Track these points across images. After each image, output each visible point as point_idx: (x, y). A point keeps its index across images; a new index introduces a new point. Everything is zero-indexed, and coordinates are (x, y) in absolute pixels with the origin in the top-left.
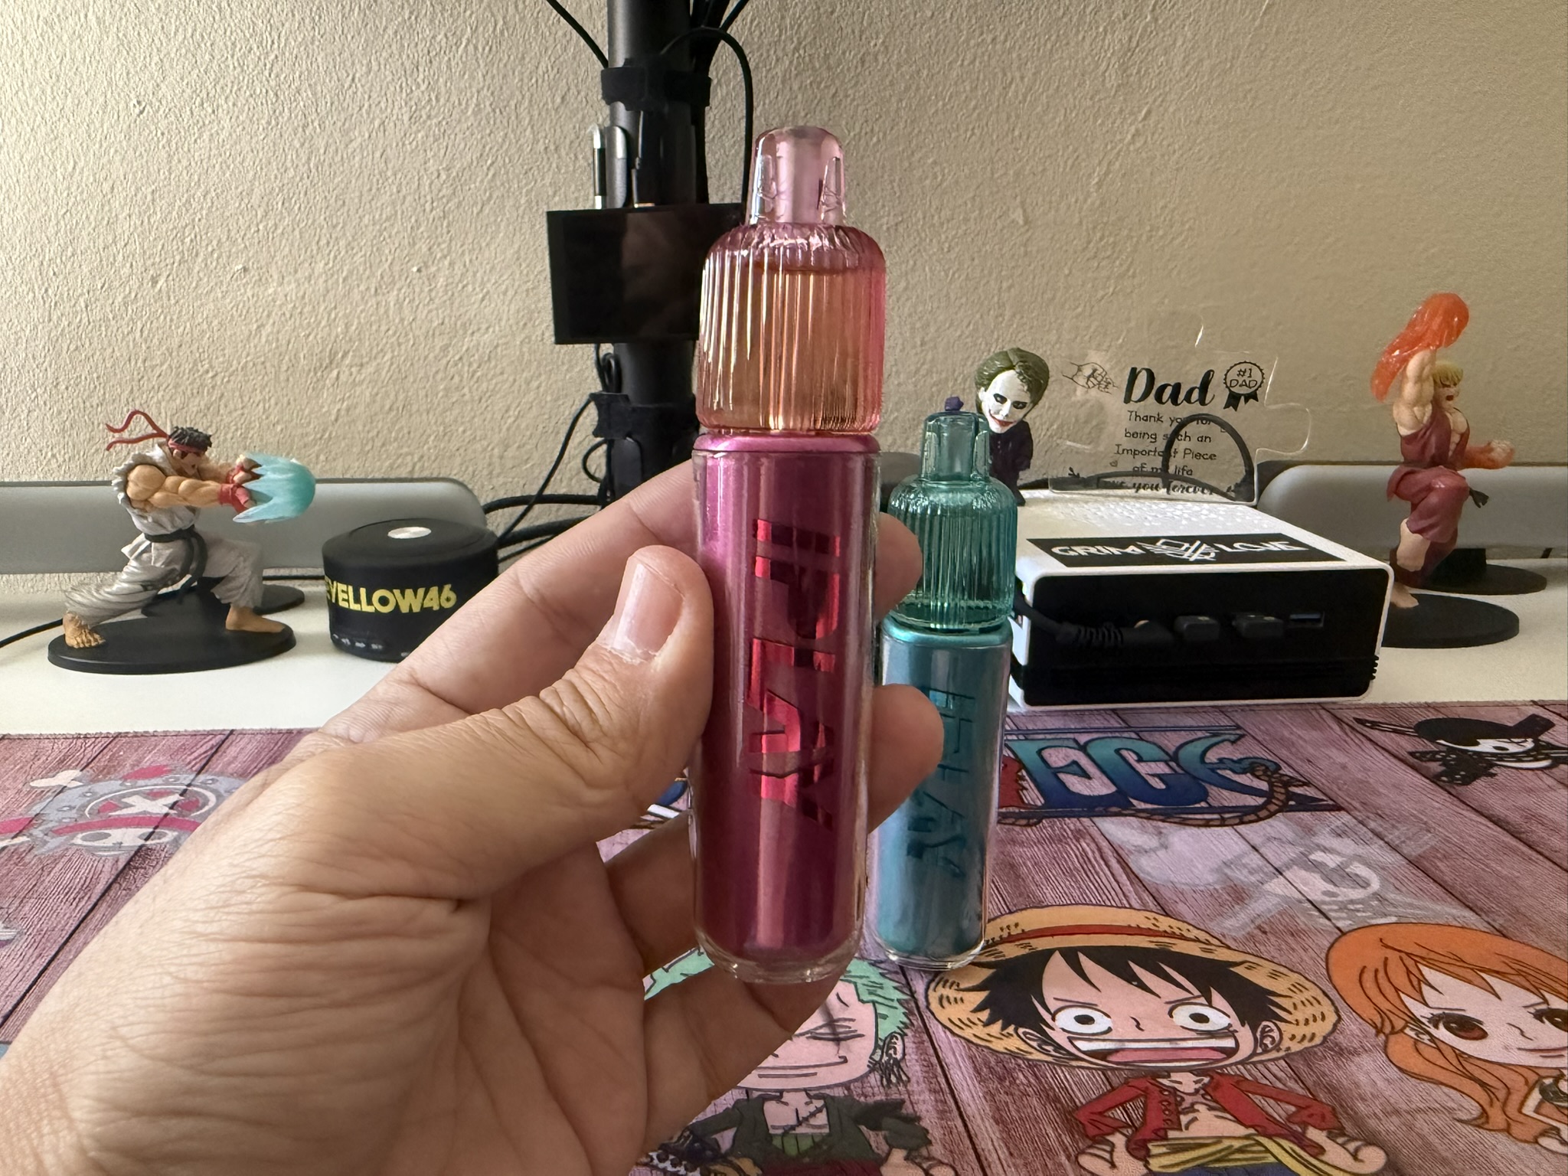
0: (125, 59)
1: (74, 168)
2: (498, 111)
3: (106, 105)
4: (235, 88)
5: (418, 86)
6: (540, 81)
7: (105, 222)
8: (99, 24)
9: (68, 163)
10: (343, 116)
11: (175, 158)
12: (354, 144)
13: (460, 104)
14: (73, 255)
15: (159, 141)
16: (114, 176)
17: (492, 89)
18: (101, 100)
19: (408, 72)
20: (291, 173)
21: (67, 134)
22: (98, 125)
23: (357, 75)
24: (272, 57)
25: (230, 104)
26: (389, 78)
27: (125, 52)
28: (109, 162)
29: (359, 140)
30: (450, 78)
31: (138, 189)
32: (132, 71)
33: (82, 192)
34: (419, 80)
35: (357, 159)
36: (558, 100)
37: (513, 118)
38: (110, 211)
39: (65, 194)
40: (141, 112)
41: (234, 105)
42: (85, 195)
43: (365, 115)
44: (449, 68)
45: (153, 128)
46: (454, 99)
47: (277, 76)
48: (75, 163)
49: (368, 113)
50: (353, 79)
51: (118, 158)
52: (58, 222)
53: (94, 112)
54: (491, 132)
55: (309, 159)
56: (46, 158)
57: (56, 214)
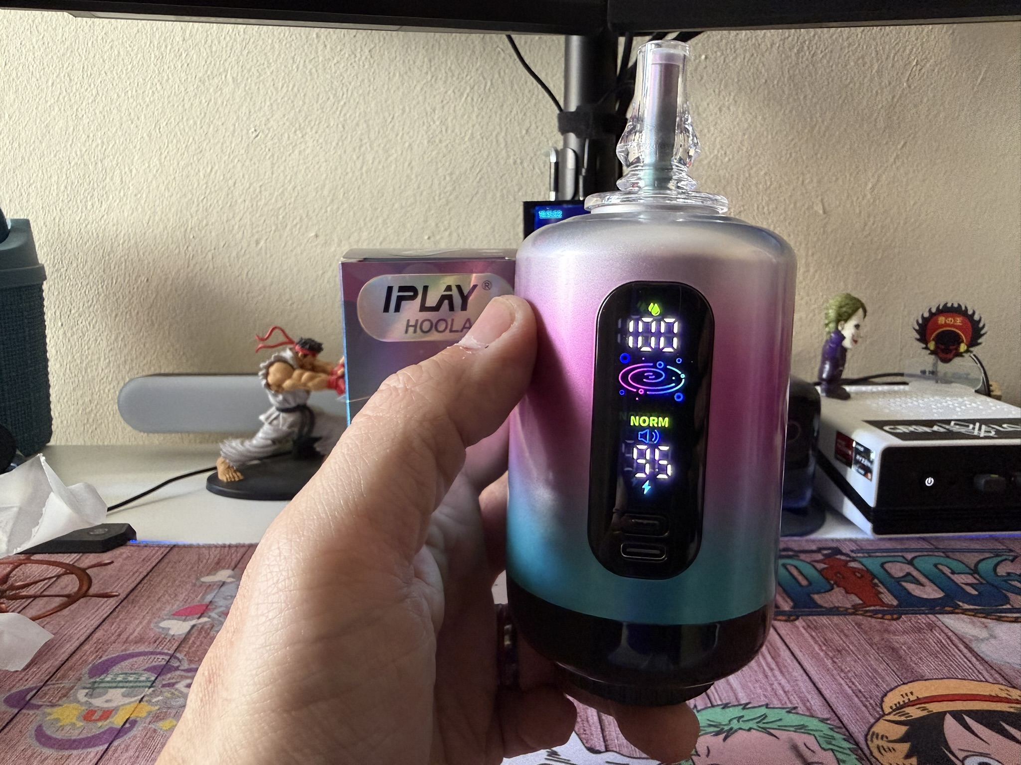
0: (249, 104)
1: (211, 171)
2: (485, 140)
3: (234, 131)
4: (317, 122)
5: (434, 122)
6: (513, 120)
7: (228, 205)
8: (234, 82)
9: (208, 167)
10: (385, 140)
11: (277, 165)
12: (391, 158)
13: (461, 134)
14: (206, 225)
15: (266, 154)
16: (236, 177)
17: (481, 124)
18: (232, 128)
19: (429, 113)
20: (350, 175)
21: (208, 149)
22: (228, 143)
23: (396, 115)
24: (342, 103)
25: (314, 131)
26: (416, 116)
27: (248, 99)
28: (234, 167)
29: (395, 155)
30: (455, 117)
31: (251, 184)
32: (253, 111)
33: (215, 186)
34: (436, 118)
35: (393, 166)
36: (524, 132)
37: (494, 143)
38: (232, 198)
39: (204, 187)
40: (257, 136)
41: (316, 133)
42: (217, 187)
43: (400, 141)
44: (454, 111)
45: (263, 146)
46: (457, 130)
47: (345, 115)
48: (212, 168)
49: (402, 138)
50: (393, 118)
51: (239, 165)
52: (198, 205)
53: (227, 135)
54: (480, 152)
55: (361, 168)
56: (194, 165)
57: (198, 200)
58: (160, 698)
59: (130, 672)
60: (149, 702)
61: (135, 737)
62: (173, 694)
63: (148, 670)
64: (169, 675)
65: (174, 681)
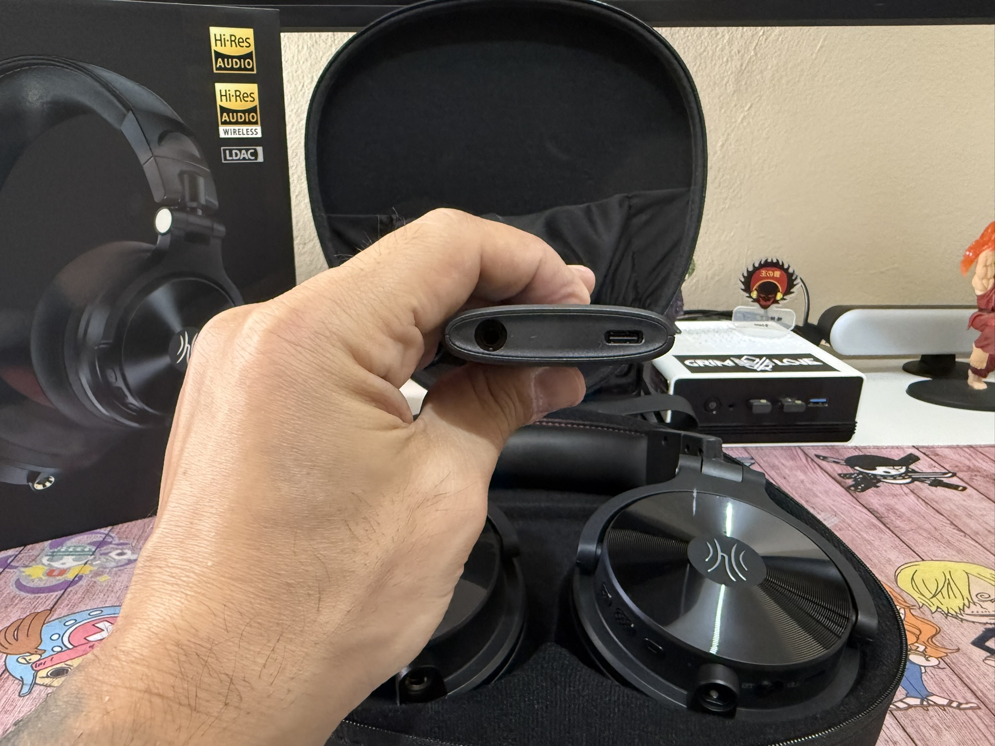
58: (98, 562)
59: (78, 545)
60: (91, 565)
61: (82, 585)
62: (107, 559)
63: (90, 544)
64: (105, 548)
65: (109, 551)
